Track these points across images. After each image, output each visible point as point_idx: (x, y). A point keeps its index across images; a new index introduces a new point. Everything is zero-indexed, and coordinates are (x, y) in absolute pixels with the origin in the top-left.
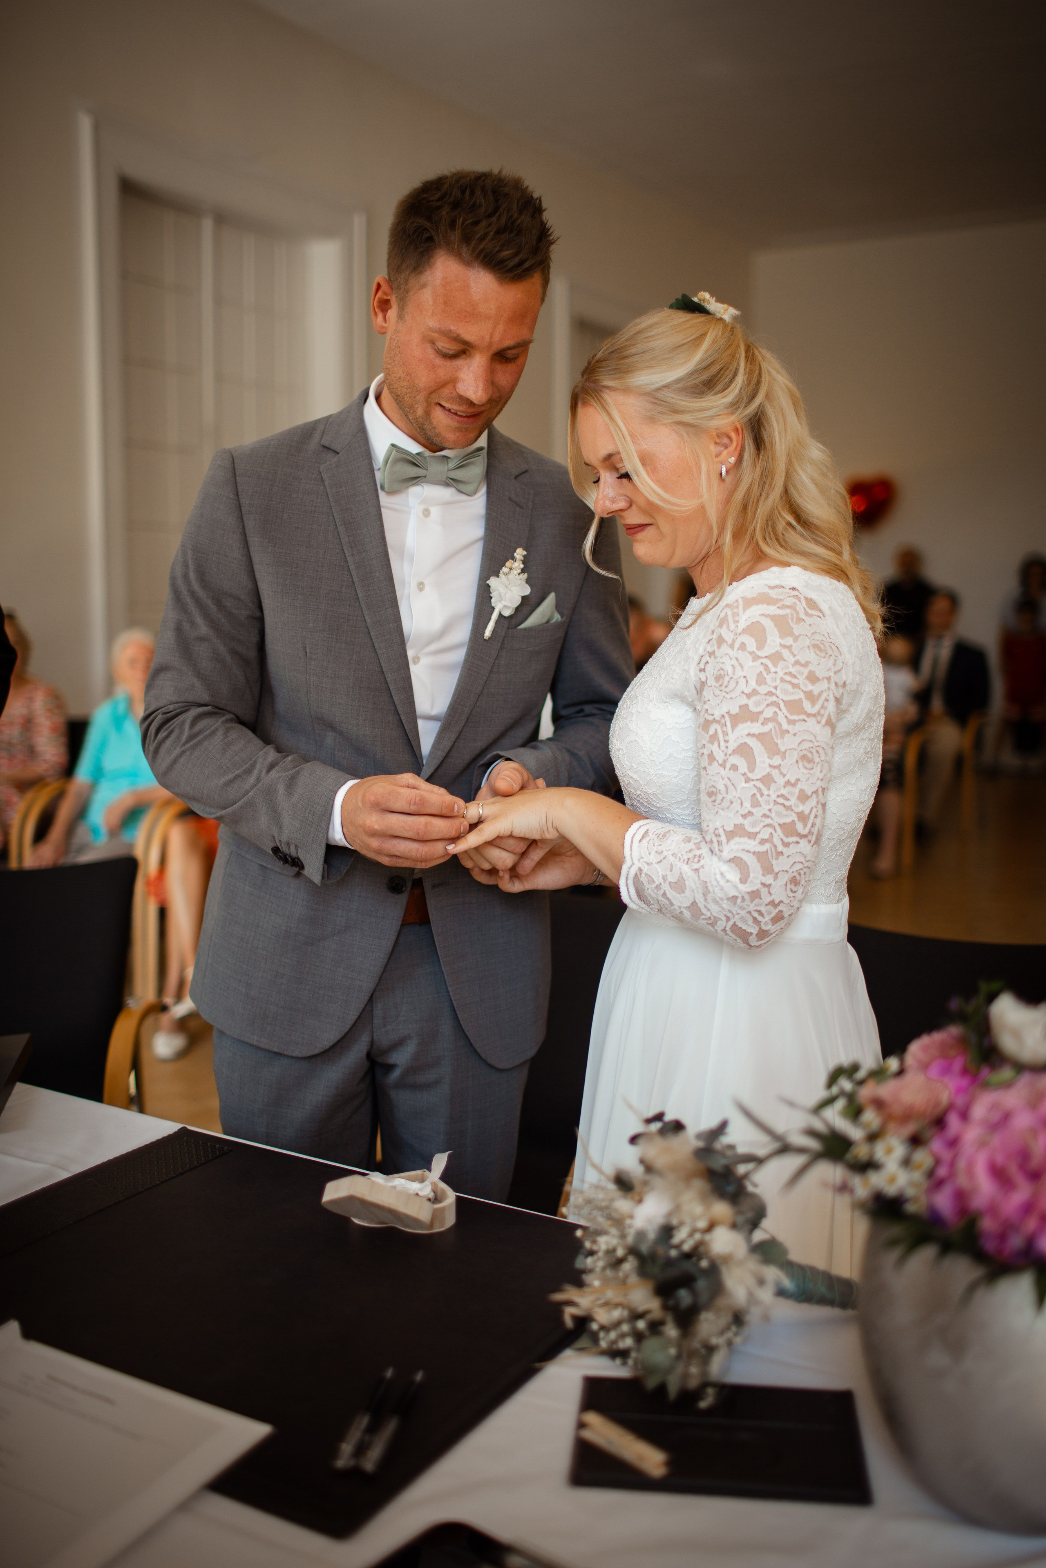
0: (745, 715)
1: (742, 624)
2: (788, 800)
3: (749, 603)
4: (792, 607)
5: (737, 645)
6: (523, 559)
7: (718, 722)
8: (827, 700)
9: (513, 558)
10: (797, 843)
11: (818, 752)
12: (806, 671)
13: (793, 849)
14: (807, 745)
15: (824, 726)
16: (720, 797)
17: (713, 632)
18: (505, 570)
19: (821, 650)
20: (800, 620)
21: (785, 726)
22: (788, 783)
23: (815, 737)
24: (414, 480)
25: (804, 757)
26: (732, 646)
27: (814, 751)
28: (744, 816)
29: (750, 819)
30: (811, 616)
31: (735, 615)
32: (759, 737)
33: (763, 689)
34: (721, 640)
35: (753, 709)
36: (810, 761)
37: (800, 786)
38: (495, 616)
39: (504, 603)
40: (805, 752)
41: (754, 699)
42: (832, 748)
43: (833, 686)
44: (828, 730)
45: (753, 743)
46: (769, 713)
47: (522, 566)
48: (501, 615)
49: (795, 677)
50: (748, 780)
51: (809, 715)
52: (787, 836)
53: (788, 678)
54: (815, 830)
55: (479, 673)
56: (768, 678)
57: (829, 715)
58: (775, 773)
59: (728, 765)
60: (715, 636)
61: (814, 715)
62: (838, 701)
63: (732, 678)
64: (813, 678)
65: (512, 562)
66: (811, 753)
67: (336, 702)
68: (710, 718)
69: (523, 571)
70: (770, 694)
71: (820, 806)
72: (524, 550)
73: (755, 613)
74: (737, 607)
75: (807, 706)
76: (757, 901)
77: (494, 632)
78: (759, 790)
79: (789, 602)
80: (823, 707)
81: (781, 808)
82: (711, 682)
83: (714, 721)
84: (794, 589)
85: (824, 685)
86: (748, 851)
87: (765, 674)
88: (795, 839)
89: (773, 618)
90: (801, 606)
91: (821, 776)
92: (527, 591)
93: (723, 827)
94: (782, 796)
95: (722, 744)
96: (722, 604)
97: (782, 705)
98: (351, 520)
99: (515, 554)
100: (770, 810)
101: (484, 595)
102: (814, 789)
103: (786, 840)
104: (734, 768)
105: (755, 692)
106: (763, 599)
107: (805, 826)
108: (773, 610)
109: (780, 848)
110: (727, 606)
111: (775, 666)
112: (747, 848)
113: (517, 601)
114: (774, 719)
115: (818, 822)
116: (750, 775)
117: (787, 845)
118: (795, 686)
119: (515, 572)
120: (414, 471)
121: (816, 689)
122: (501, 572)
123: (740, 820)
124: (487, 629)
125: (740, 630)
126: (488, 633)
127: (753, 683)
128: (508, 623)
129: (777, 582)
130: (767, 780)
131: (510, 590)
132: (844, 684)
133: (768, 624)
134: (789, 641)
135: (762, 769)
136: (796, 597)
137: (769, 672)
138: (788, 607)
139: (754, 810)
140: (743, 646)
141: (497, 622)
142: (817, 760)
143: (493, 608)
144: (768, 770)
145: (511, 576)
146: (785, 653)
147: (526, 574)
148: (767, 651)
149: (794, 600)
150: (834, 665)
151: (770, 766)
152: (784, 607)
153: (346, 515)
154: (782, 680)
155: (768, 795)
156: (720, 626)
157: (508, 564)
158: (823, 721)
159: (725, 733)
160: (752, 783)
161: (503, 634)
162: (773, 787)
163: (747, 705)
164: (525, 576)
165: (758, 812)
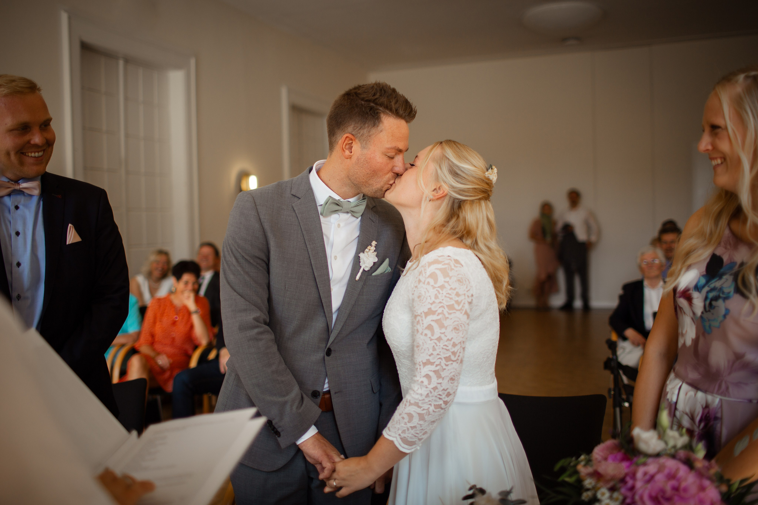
0: (430, 312)
1: (428, 273)
2: (448, 346)
3: (430, 264)
4: (448, 264)
5: (426, 283)
6: (375, 245)
7: (420, 316)
8: (464, 303)
9: (371, 245)
10: (452, 364)
11: (461, 326)
12: (455, 292)
13: (449, 367)
14: (456, 323)
15: (464, 314)
16: (420, 348)
17: (417, 278)
18: (367, 250)
19: (461, 282)
20: (452, 269)
21: (447, 315)
22: (448, 340)
23: (460, 319)
24: (336, 211)
25: (455, 328)
26: (424, 283)
27: (459, 326)
28: (430, 355)
29: (432, 356)
30: (457, 267)
31: (425, 270)
32: (436, 321)
33: (437, 301)
34: (420, 281)
35: (433, 309)
36: (458, 330)
37: (453, 341)
38: (361, 270)
39: (366, 265)
40: (455, 326)
41: (434, 305)
42: (468, 324)
43: (466, 297)
44: (466, 316)
45: (433, 324)
46: (440, 311)
47: (375, 249)
48: (364, 270)
49: (450, 295)
50: (431, 340)
51: (457, 310)
52: (447, 362)
53: (448, 295)
54: (460, 358)
55: (353, 295)
56: (440, 296)
57: (466, 310)
58: (442, 336)
59: (423, 334)
60: (417, 279)
61: (459, 310)
62: (470, 303)
63: (424, 297)
64: (458, 295)
65: (371, 247)
66: (458, 326)
67: (297, 311)
68: (417, 314)
69: (375, 251)
70: (440, 302)
71: (462, 349)
72: (376, 242)
73: (433, 268)
74: (426, 266)
75: (456, 306)
76: (437, 391)
77: (361, 277)
78: (436, 343)
79: (447, 262)
80: (463, 306)
81: (445, 351)
82: (416, 299)
83: (418, 315)
84: (449, 256)
85: (462, 297)
86: (431, 371)
87: (438, 294)
88: (451, 362)
89: (440, 270)
90: (452, 263)
91: (462, 336)
92: (376, 260)
93: (422, 361)
94: (445, 345)
95: (421, 325)
96: (420, 265)
97: (445, 307)
98: (309, 229)
99: (372, 243)
100: (440, 352)
101: (357, 261)
102: (459, 341)
103: (447, 363)
104: (426, 335)
105: (434, 302)
106: (436, 262)
107: (455, 357)
108: (440, 266)
109: (444, 367)
110: (422, 266)
111: (442, 290)
112: (431, 369)
113: (372, 264)
114: (442, 313)
115: (461, 355)
116: (432, 338)
117: (447, 365)
118: (451, 298)
119: (371, 251)
120: (337, 208)
121: (459, 299)
122: (365, 251)
123: (428, 357)
124: (357, 276)
125: (427, 276)
126: (358, 278)
127: (433, 299)
128: (367, 274)
129: (441, 254)
130: (439, 339)
131: (369, 259)
132: (472, 295)
133: (438, 273)
134: (447, 279)
135: (437, 335)
136: (450, 259)
137: (439, 293)
138: (446, 264)
139: (434, 353)
140: (428, 283)
141: (362, 273)
142: (461, 329)
143: (361, 267)
144: (439, 335)
145: (369, 253)
146: (446, 285)
147: (376, 252)
148: (439, 284)
149: (449, 261)
150: (467, 288)
151: (441, 333)
152: (445, 264)
153: (306, 227)
154: (445, 296)
155: (440, 346)
156: (420, 275)
157: (369, 247)
158: (463, 312)
159: (422, 320)
160: (433, 341)
161: (365, 278)
162: (442, 342)
163: (431, 308)
164: (376, 253)
165: (435, 353)
